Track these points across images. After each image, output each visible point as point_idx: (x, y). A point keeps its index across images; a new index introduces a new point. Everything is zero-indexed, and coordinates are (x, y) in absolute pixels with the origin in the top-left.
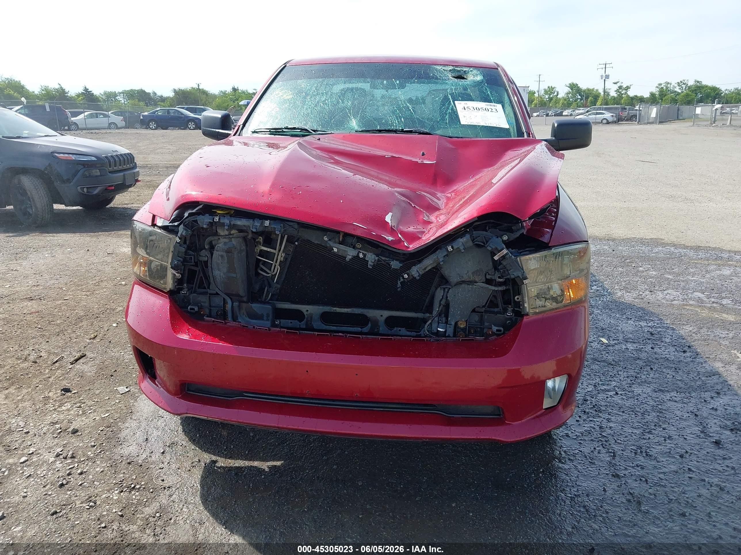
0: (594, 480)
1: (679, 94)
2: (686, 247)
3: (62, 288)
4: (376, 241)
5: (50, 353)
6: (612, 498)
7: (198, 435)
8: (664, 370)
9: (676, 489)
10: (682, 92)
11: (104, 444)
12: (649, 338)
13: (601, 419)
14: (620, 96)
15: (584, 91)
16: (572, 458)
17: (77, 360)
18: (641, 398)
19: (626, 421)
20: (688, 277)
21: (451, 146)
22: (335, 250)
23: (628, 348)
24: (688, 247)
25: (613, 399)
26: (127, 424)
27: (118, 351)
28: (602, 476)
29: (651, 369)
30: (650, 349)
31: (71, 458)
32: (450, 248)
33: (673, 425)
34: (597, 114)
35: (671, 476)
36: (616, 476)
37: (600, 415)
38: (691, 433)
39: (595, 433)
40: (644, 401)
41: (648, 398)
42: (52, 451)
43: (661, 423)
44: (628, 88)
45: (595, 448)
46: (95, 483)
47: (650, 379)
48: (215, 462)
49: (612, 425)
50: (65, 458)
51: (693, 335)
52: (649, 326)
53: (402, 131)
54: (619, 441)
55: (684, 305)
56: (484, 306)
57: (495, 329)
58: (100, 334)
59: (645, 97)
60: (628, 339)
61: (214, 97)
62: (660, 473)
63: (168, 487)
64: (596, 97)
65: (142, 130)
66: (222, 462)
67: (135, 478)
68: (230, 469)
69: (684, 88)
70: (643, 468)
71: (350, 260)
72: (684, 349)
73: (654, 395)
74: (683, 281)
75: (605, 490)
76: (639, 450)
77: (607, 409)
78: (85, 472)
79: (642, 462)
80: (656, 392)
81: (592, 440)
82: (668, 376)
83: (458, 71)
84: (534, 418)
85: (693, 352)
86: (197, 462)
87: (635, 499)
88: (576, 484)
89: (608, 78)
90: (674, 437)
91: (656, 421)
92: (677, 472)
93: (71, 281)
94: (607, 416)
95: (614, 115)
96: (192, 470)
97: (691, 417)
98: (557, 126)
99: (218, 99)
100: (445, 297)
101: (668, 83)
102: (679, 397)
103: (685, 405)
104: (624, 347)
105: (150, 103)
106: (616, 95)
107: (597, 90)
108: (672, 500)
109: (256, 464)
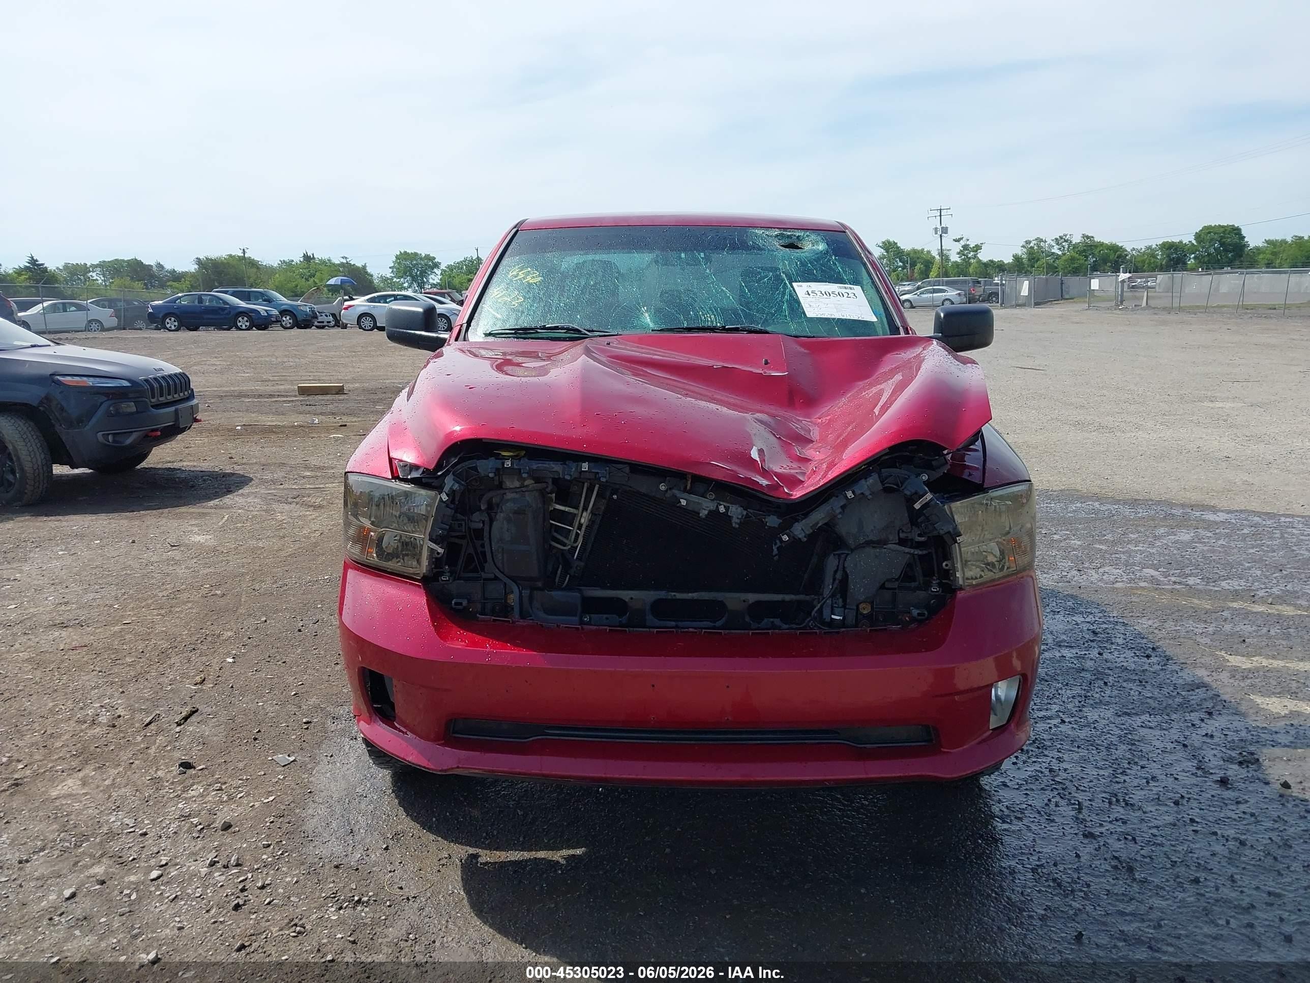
0: (1058, 843)
1: (1058, 257)
2: (1117, 502)
3: (111, 606)
4: (745, 486)
5: (133, 711)
6: (1091, 866)
7: (434, 819)
8: (1125, 684)
9: (1179, 848)
10: (1064, 254)
11: (284, 842)
12: (1092, 639)
13: (1049, 759)
14: (967, 262)
15: (908, 254)
16: (1020, 816)
17: (186, 719)
18: (1100, 726)
19: (1085, 760)
20: (1129, 546)
21: (802, 350)
22: (684, 502)
23: (1065, 655)
24: (1120, 500)
25: (1059, 729)
26: (311, 810)
27: (252, 701)
28: (1069, 838)
29: (1106, 683)
30: (1098, 656)
31: (236, 866)
32: (850, 494)
33: (1155, 761)
34: (935, 291)
35: (1168, 831)
36: (1089, 835)
37: (1046, 753)
38: (1183, 771)
39: (1045, 779)
40: (1104, 730)
41: (1110, 725)
42: (198, 858)
43: (1136, 760)
44: (978, 248)
45: (1049, 800)
46: (292, 899)
47: (1107, 699)
48: (476, 856)
49: (1065, 765)
50: (226, 867)
51: (1156, 631)
52: (1088, 622)
53: (724, 329)
54: (1082, 788)
55: (1132, 588)
56: (897, 580)
57: (915, 612)
58: (209, 675)
59: (1006, 262)
60: (1061, 642)
61: (270, 271)
62: (1150, 828)
63: (414, 897)
64: (928, 263)
65: (149, 331)
66: (487, 856)
67: (354, 887)
68: (503, 865)
69: (1067, 247)
70: (1126, 823)
71: (707, 516)
72: (1147, 652)
73: (1118, 720)
74: (1123, 553)
75: (1078, 856)
76: (1113, 799)
77: (1055, 744)
78: (268, 885)
79: (1123, 814)
80: (1120, 716)
81: (1042, 789)
82: (1132, 692)
83: (789, 237)
84: (980, 743)
85: (1161, 656)
86: (446, 858)
87: (1124, 865)
88: (1034, 850)
89: (946, 233)
90: (1160, 777)
91: (1130, 757)
92: (1175, 825)
93: (124, 594)
94: (1056, 754)
95: (963, 293)
96: (443, 871)
97: (1178, 748)
98: (945, 316)
99: (277, 275)
100: (841, 567)
101: (1041, 240)
102: (1154, 721)
103: (1166, 732)
104: (1058, 655)
105: (151, 283)
106: (959, 260)
107: (929, 252)
108: (1176, 862)
109: (541, 854)
